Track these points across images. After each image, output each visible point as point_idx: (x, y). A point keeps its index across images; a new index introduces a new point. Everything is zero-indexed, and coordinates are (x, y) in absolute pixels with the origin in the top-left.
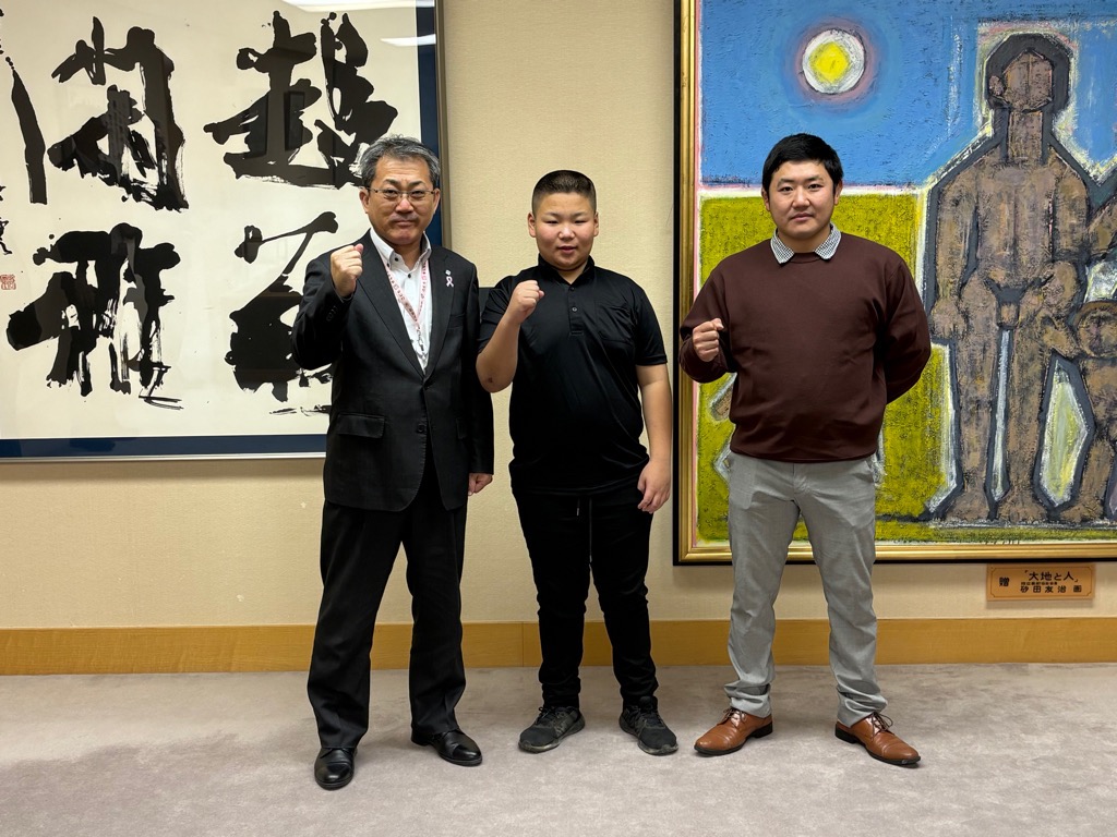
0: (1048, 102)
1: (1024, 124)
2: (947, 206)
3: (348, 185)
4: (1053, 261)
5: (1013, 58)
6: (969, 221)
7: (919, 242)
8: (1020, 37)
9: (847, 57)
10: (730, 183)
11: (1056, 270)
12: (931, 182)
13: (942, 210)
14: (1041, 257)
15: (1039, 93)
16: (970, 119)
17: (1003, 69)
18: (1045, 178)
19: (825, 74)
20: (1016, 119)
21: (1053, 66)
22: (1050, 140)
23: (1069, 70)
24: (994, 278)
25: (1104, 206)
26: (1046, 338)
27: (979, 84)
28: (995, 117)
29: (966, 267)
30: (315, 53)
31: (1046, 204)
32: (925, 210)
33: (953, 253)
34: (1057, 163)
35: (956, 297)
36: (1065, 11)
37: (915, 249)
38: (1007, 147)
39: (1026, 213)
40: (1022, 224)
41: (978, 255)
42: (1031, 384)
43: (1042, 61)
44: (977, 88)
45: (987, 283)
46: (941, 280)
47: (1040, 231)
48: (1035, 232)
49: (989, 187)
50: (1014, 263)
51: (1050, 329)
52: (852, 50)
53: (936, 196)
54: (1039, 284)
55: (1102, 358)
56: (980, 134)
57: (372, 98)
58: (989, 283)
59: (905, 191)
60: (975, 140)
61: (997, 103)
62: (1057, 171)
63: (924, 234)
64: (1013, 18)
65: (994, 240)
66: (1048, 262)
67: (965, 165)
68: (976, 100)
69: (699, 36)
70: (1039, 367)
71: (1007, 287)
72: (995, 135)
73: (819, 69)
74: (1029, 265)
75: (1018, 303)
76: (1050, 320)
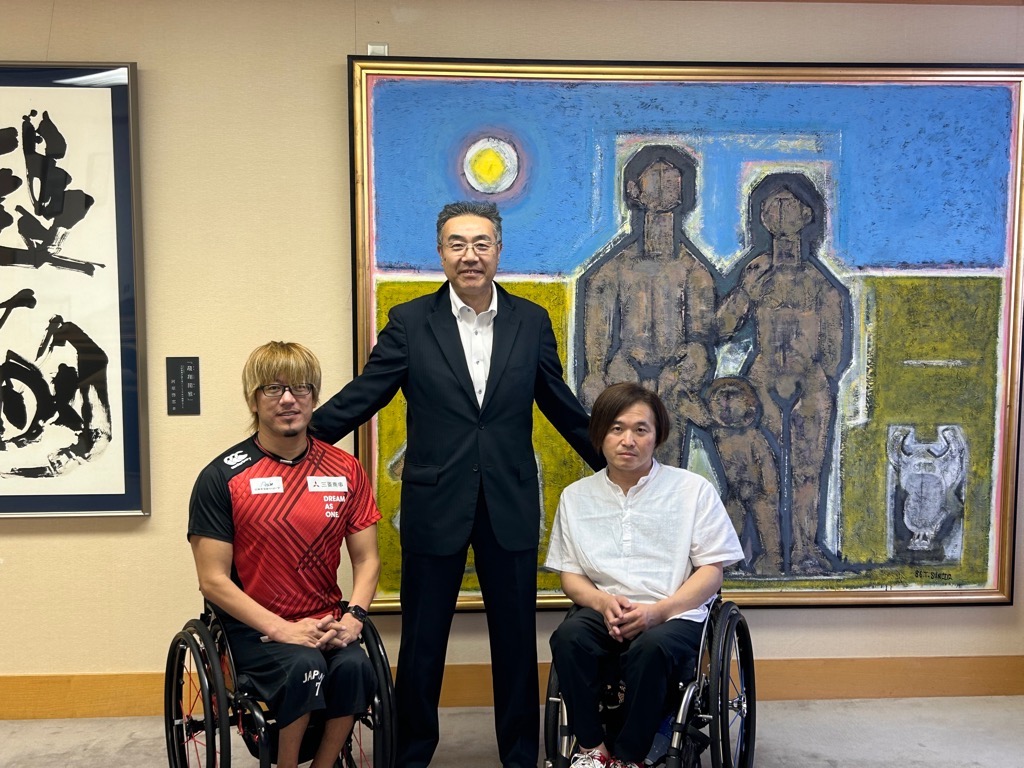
0: (679, 204)
1: (658, 223)
2: (593, 293)
3: (46, 265)
4: (686, 342)
5: (647, 165)
6: (612, 306)
7: (569, 324)
8: (653, 147)
9: (503, 162)
10: (402, 268)
11: (689, 350)
12: (579, 272)
13: (589, 297)
14: (675, 338)
15: (670, 196)
16: (611, 217)
17: (639, 175)
18: (676, 270)
19: (484, 176)
20: (651, 218)
21: (682, 173)
22: (681, 238)
23: (695, 176)
24: (636, 356)
25: (729, 295)
26: (682, 410)
27: (618, 187)
28: (632, 216)
29: (611, 346)
30: (16, 146)
31: (679, 293)
32: (574, 296)
33: (600, 334)
34: (687, 257)
35: (603, 373)
36: (689, 127)
37: (566, 330)
38: (644, 243)
39: (661, 301)
40: (658, 310)
41: (621, 336)
42: (671, 450)
43: (672, 169)
44: (616, 191)
45: (629, 361)
46: (589, 357)
47: (674, 316)
48: (670, 317)
49: (630, 277)
50: (652, 344)
51: (686, 401)
52: (507, 155)
53: (583, 285)
54: (674, 362)
55: (732, 428)
56: (620, 231)
57: (69, 187)
58: (631, 360)
59: (556, 279)
60: (615, 236)
61: (634, 204)
62: (687, 263)
63: (574, 317)
64: (645, 131)
65: (635, 324)
66: (682, 343)
67: (608, 258)
68: (615, 202)
69: (372, 139)
70: (677, 435)
71: (647, 364)
72: (633, 232)
73: (478, 171)
74: (665, 346)
75: (656, 379)
76: (685, 393)
